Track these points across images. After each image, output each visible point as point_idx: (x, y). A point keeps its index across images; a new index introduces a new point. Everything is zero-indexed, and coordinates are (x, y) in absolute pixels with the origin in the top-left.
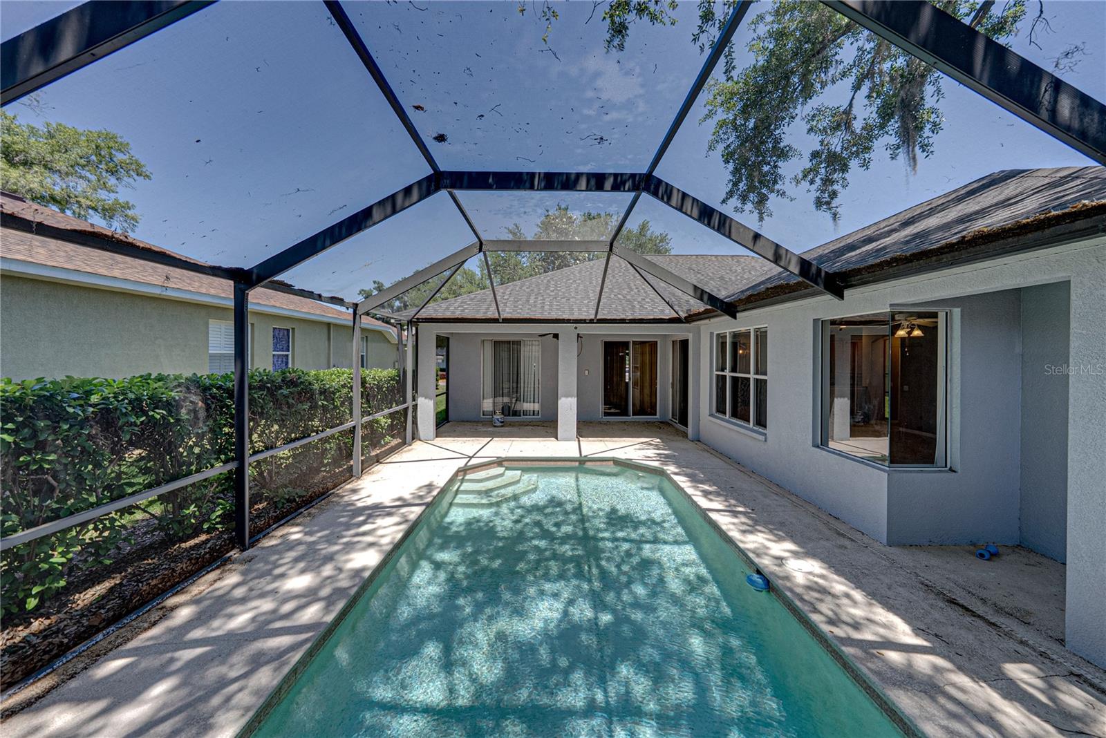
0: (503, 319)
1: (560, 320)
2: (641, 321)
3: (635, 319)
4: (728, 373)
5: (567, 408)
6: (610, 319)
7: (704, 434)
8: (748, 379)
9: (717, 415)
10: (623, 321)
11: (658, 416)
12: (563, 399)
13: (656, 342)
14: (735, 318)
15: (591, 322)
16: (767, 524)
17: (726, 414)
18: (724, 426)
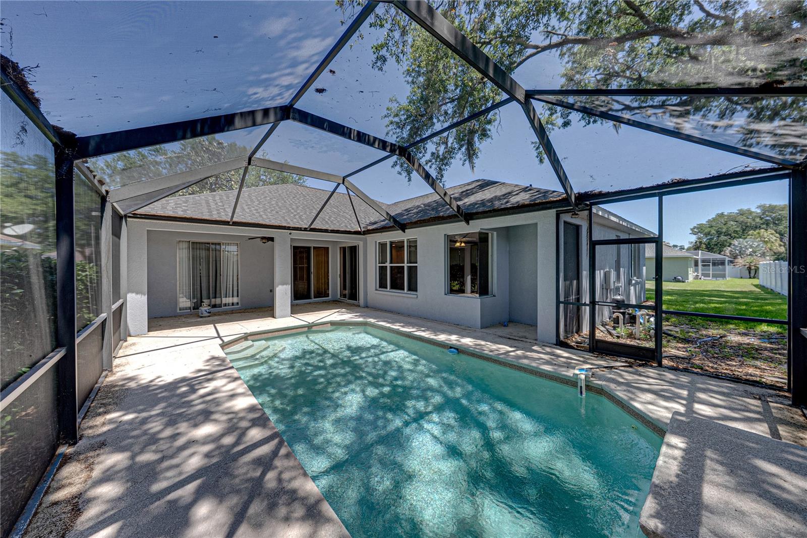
0: (233, 222)
1: (282, 226)
2: (338, 232)
3: (334, 230)
4: (388, 265)
5: (283, 293)
6: (318, 229)
7: (370, 302)
8: (404, 267)
9: (380, 289)
10: (326, 231)
11: (330, 297)
12: (280, 286)
13: (328, 248)
14: (404, 232)
15: (305, 230)
16: (438, 332)
17: (387, 288)
18: (388, 295)
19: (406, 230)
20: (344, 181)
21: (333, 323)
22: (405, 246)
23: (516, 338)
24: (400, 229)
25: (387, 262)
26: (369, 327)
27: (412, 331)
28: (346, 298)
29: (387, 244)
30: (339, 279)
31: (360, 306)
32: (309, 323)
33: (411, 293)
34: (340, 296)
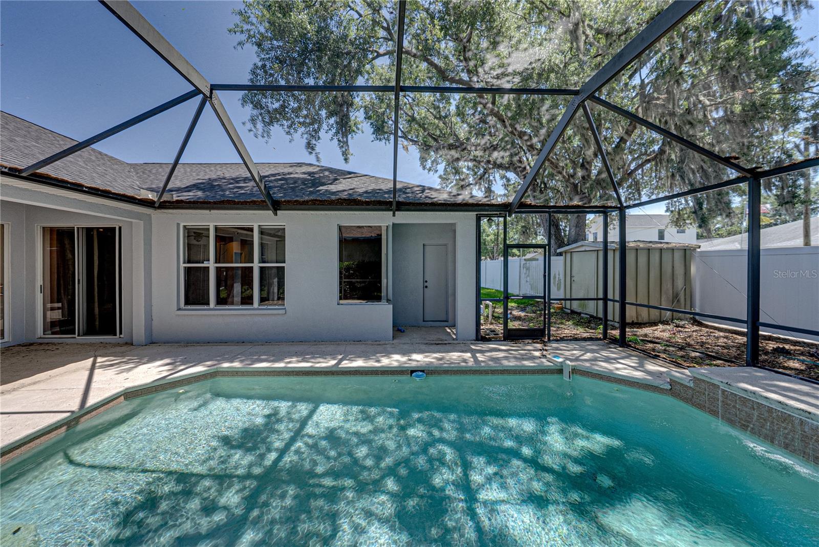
7: (162, 332)
8: (251, 267)
14: (276, 214)
16: (366, 356)
17: (208, 304)
18: (214, 315)
19: (278, 212)
20: (211, 93)
21: (129, 394)
22: (253, 236)
23: (440, 342)
24: (272, 208)
25: (209, 260)
26: (221, 378)
27: (335, 364)
28: (75, 334)
29: (208, 230)
30: (39, 298)
31: (132, 344)
32: (69, 412)
33: (269, 307)
34: (44, 331)
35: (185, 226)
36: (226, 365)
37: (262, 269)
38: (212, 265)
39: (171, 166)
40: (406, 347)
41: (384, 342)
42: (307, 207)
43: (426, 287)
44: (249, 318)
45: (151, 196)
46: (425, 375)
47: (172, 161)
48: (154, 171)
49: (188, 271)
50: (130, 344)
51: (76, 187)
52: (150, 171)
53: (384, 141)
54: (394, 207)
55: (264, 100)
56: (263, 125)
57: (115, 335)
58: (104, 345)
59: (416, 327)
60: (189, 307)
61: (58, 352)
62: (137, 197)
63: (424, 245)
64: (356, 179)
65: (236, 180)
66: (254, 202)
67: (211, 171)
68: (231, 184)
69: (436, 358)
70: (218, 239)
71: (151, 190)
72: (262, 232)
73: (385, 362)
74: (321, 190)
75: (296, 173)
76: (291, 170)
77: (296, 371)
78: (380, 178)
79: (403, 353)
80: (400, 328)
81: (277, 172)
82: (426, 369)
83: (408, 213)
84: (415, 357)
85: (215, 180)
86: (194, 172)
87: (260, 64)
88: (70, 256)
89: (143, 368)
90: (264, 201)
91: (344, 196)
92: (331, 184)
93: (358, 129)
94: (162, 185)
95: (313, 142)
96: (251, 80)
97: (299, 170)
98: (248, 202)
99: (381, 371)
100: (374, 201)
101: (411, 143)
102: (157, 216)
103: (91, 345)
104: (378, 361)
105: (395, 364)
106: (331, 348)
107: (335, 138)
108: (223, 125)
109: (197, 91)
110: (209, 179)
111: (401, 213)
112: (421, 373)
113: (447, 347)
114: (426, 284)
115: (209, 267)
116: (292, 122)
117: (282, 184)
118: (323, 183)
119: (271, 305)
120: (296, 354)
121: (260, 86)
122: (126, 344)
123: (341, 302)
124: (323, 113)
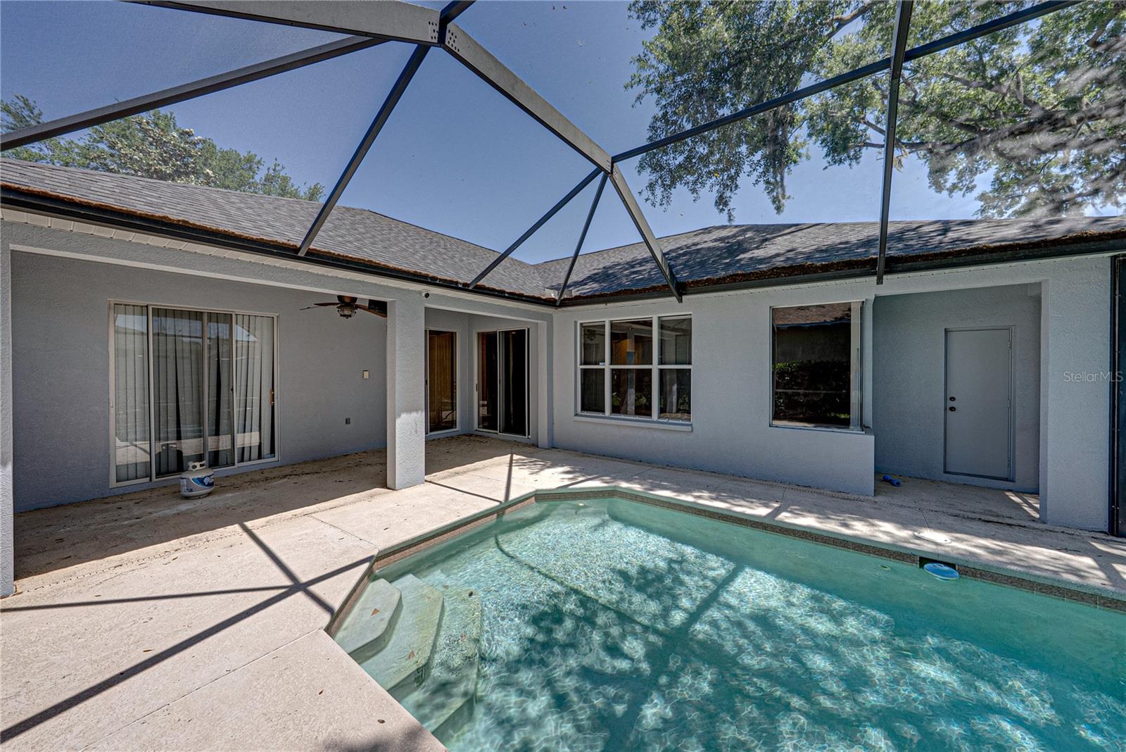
0: (310, 252)
2: (519, 297)
5: (409, 429)
8: (649, 370)
11: (458, 428)
12: (404, 416)
13: (452, 336)
14: (681, 301)
15: (465, 288)
16: (822, 512)
17: (603, 411)
18: (609, 425)
19: (684, 297)
20: (612, 167)
21: (540, 496)
22: (652, 331)
23: (991, 518)
24: (675, 293)
25: (604, 362)
26: (619, 500)
27: (769, 515)
28: (497, 430)
29: (603, 326)
30: (476, 394)
31: (538, 447)
32: (498, 501)
33: (670, 421)
34: (479, 425)
35: (581, 324)
36: (624, 485)
37: (661, 371)
38: (607, 366)
39: (571, 260)
40: (904, 512)
41: (856, 497)
42: (723, 286)
43: (952, 409)
44: (647, 432)
45: (553, 295)
46: (957, 574)
47: (572, 254)
48: (553, 269)
49: (584, 372)
50: (535, 445)
51: (500, 294)
52: (549, 270)
53: (847, 162)
54: (880, 266)
55: (665, 158)
56: (662, 189)
57: (525, 435)
58: (517, 444)
59: (925, 479)
60: (585, 413)
61: (487, 444)
62: (542, 297)
63: (946, 331)
64: (799, 234)
65: (631, 265)
66: (654, 289)
67: (604, 259)
68: (627, 269)
69: (986, 548)
70: (614, 337)
71: (552, 288)
72: (662, 326)
73: (860, 529)
74: (741, 260)
75: (705, 242)
76: (697, 239)
77: (708, 512)
78: (846, 225)
79: (904, 524)
80: (889, 477)
81: (678, 246)
82: (961, 563)
83: (911, 274)
84: (928, 534)
85: (610, 268)
86: (588, 263)
87: (660, 114)
88: (494, 358)
89: (548, 472)
90: (667, 286)
91: (779, 262)
92: (757, 248)
93: (799, 155)
94: (562, 281)
95: (728, 194)
96: (650, 138)
97: (707, 237)
98: (647, 289)
99: (853, 543)
100: (838, 263)
101: (907, 151)
102: (558, 314)
103: (508, 442)
104: (846, 526)
105: (885, 538)
106: (758, 489)
107: (762, 179)
108: (624, 201)
109: (600, 169)
110: (604, 268)
111: (895, 276)
112: (947, 568)
113: (1016, 532)
114: (951, 404)
115: (604, 369)
116: (700, 175)
117: (687, 261)
118: (746, 249)
119: (673, 418)
120: (708, 488)
121: (661, 141)
122: (533, 445)
123: (776, 423)
124: (744, 149)
